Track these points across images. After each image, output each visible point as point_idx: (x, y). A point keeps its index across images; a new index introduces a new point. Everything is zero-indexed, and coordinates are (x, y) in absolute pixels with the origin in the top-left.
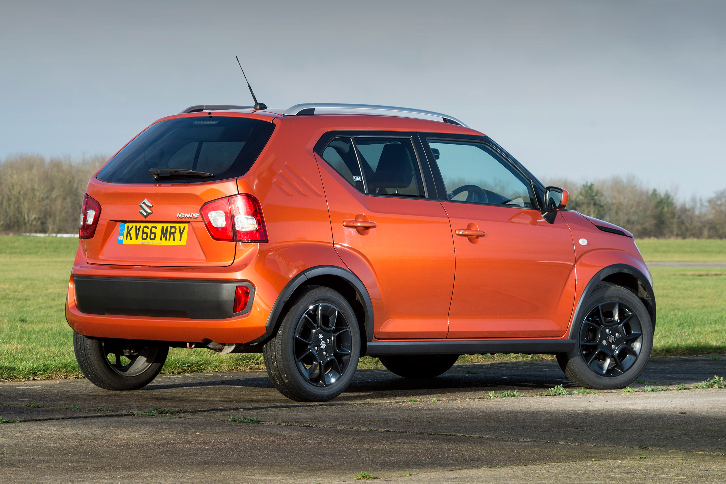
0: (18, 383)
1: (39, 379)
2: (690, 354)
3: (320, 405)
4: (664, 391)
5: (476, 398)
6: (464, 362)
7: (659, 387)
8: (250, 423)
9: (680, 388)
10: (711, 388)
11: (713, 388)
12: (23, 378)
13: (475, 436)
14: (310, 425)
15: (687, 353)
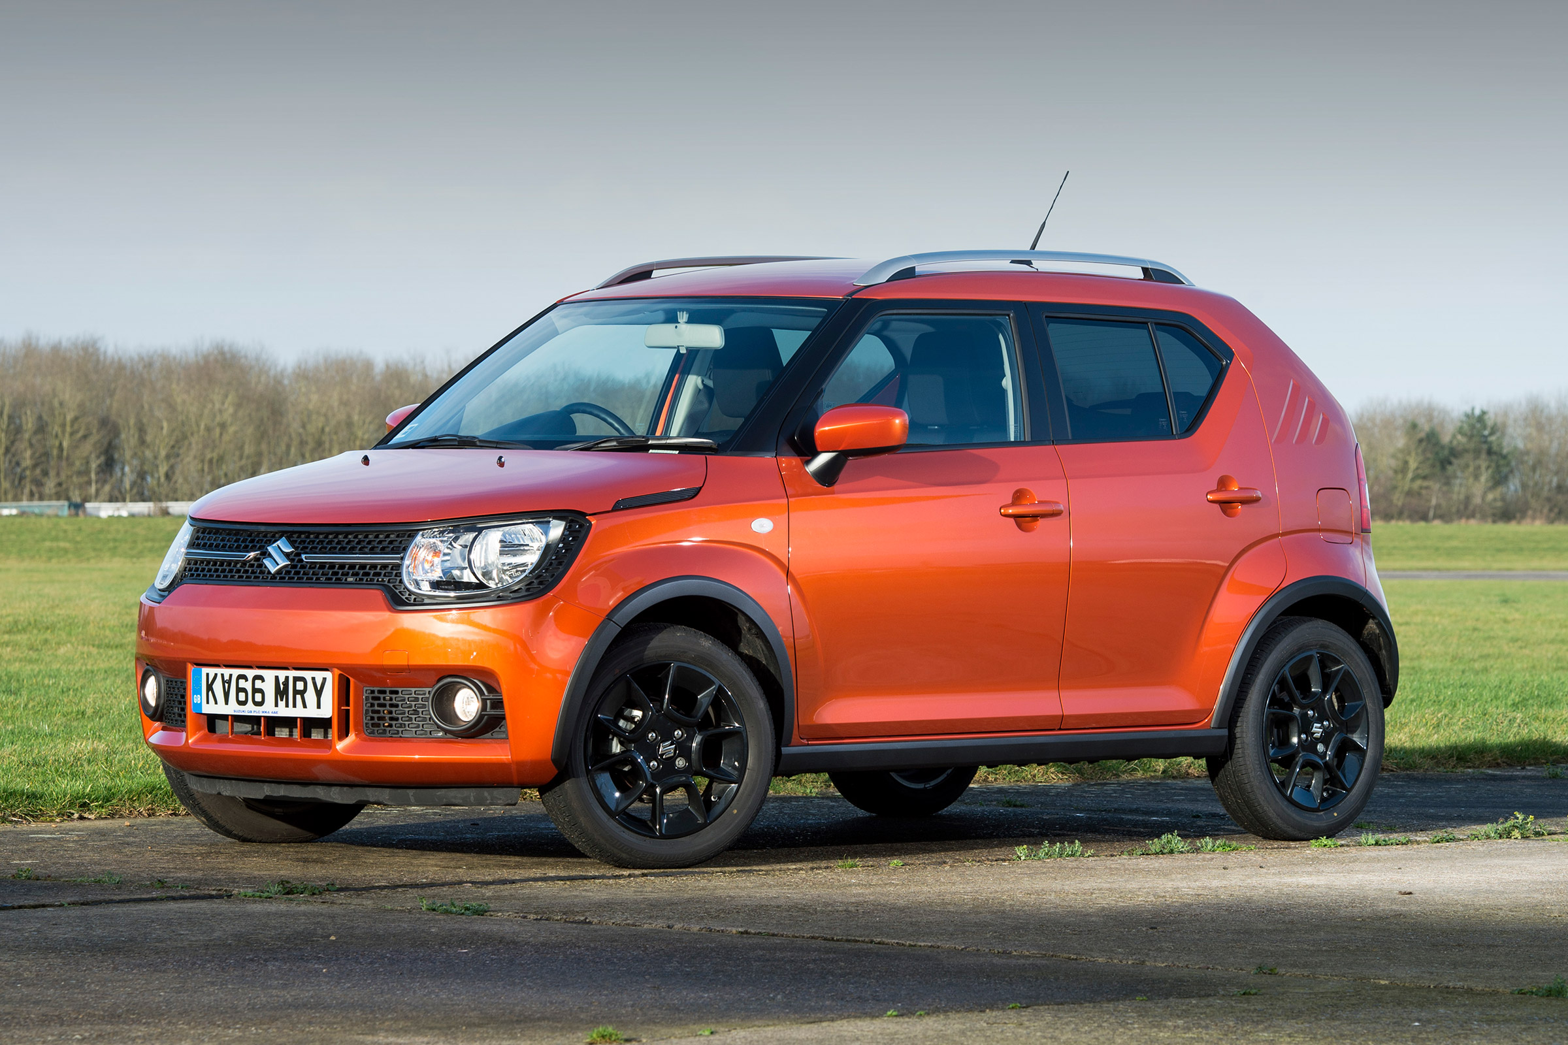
0: (44, 824)
1: (92, 817)
2: (1510, 765)
3: (644, 875)
4: (1403, 844)
5: (988, 859)
6: (1017, 781)
7: (1394, 837)
8: (463, 914)
9: (1438, 838)
10: (1507, 838)
11: (1510, 838)
12: (58, 815)
13: (922, 944)
14: (586, 918)
15: (1504, 762)
